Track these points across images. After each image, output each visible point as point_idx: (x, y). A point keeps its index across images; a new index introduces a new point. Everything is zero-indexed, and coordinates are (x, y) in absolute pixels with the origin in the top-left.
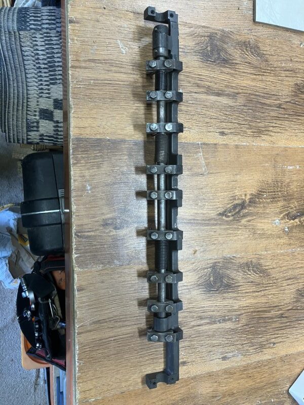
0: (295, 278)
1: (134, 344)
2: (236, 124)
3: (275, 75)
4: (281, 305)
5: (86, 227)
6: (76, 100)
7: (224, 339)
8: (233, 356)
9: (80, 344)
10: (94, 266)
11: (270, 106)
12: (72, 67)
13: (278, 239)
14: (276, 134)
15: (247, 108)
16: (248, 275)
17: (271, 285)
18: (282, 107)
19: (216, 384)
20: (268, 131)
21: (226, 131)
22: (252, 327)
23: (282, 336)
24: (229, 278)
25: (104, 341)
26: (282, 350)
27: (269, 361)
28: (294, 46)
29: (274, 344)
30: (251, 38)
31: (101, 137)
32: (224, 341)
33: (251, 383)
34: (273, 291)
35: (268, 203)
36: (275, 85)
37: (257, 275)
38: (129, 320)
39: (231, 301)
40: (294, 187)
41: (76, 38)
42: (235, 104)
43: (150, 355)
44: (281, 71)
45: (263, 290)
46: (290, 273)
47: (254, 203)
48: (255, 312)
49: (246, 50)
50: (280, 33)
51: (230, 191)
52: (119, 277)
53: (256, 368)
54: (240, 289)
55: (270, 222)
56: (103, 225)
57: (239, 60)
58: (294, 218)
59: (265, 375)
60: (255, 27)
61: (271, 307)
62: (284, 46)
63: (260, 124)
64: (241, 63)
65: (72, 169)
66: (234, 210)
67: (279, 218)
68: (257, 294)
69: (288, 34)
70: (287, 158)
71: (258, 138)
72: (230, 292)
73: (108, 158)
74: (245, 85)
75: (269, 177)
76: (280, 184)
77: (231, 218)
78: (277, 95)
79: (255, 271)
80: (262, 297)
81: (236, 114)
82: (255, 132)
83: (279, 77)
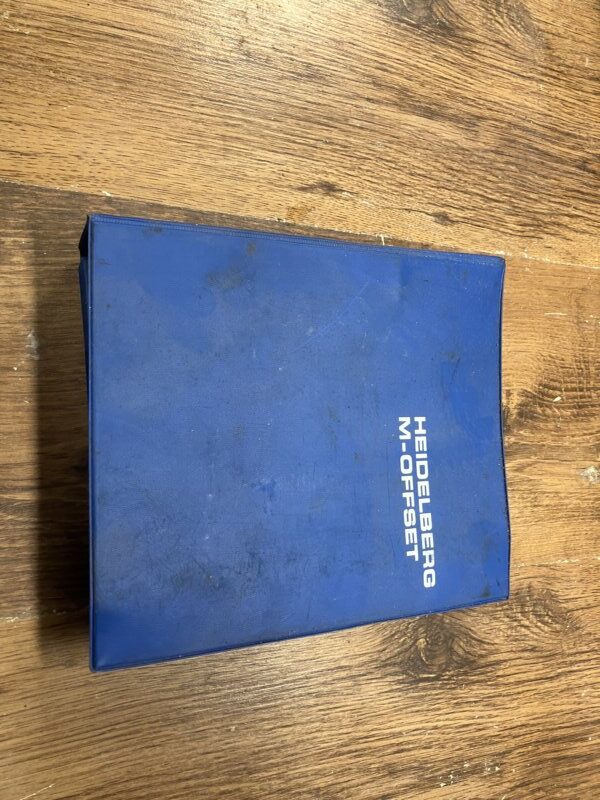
2: (478, 199)
3: (569, 86)
11: (559, 160)
14: (579, 236)
15: (505, 158)
16: (523, 630)
17: (585, 656)
18: (590, 167)
20: (559, 225)
21: (452, 213)
24: (467, 635)
34: (592, 676)
35: (567, 421)
36: (570, 110)
37: (546, 628)
42: (474, 145)
44: (583, 77)
49: (498, 11)
54: (500, 673)
55: (572, 472)
57: (480, 32)
61: (586, 724)
62: (587, 20)
63: (539, 205)
64: (486, 41)
68: (548, 685)
71: (536, 240)
74: (497, 99)
75: (567, 348)
78: (575, 137)
79: (540, 616)
80: (563, 695)
81: (477, 172)
82: (525, 225)
83: (580, 93)
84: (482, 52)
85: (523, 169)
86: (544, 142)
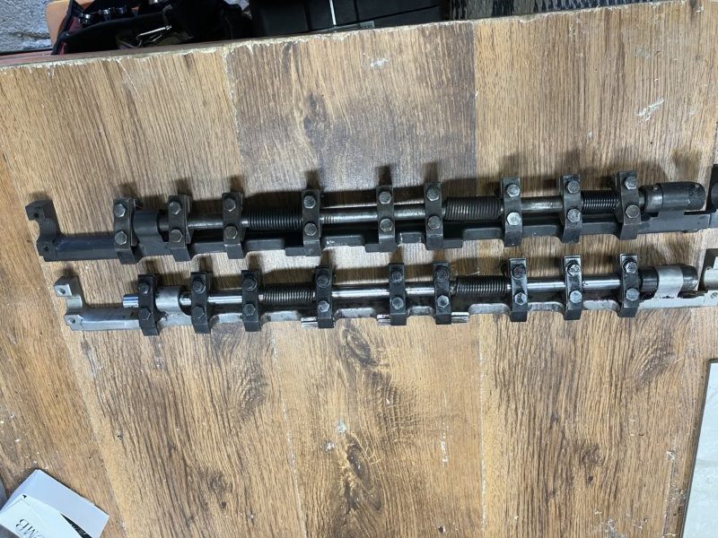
0: (243, 468)
1: (96, 173)
2: (516, 339)
3: (611, 407)
4: (191, 446)
5: (306, 63)
6: (544, 25)
7: (120, 342)
8: (91, 363)
9: (87, 68)
10: (233, 85)
11: (555, 400)
12: (608, 13)
13: (311, 432)
14: (504, 416)
15: (549, 359)
16: (240, 381)
17: (227, 424)
18: (555, 423)
19: (37, 333)
20: (508, 401)
22: (147, 395)
23: (135, 451)
24: (233, 345)
25: (97, 114)
26: (112, 452)
27: (88, 429)
28: (667, 439)
29: (121, 437)
30: (679, 358)
31: (477, 81)
32: (117, 344)
33: (46, 399)
34: (215, 430)
35: (375, 408)
36: (594, 408)
37: (242, 397)
38: (139, 160)
39: (190, 351)
40: (407, 455)
41: (663, 16)
42: (554, 335)
43: (79, 204)
44: (621, 418)
45: (215, 410)
46: (250, 459)
47: (373, 383)
48: (175, 397)
49: (657, 349)
50: (692, 411)
51: (391, 336)
52: (216, 134)
53: (74, 406)
54: (213, 366)
55: (342, 414)
56: (311, 96)
57: (638, 336)
58: (352, 459)
59: (62, 423)
60: (700, 363)
61: (187, 427)
62: (667, 421)
63: (520, 386)
64: (632, 341)
65: (414, 27)
66: (357, 345)
67: (348, 432)
68: (208, 399)
69: (690, 426)
70: (459, 439)
71: (494, 383)
72: (207, 348)
73: (439, 97)
74: (591, 351)
75: (423, 409)
76: (412, 428)
77: (343, 342)
78: (575, 412)
79: (249, 393)
80: (203, 410)
81: (535, 339)
82: (504, 375)
83: (608, 415)
84: (623, 339)
85: (544, 371)
86: (566, 388)
